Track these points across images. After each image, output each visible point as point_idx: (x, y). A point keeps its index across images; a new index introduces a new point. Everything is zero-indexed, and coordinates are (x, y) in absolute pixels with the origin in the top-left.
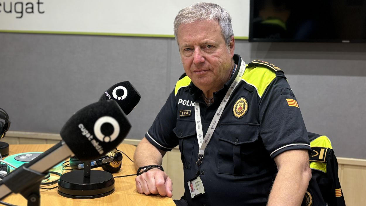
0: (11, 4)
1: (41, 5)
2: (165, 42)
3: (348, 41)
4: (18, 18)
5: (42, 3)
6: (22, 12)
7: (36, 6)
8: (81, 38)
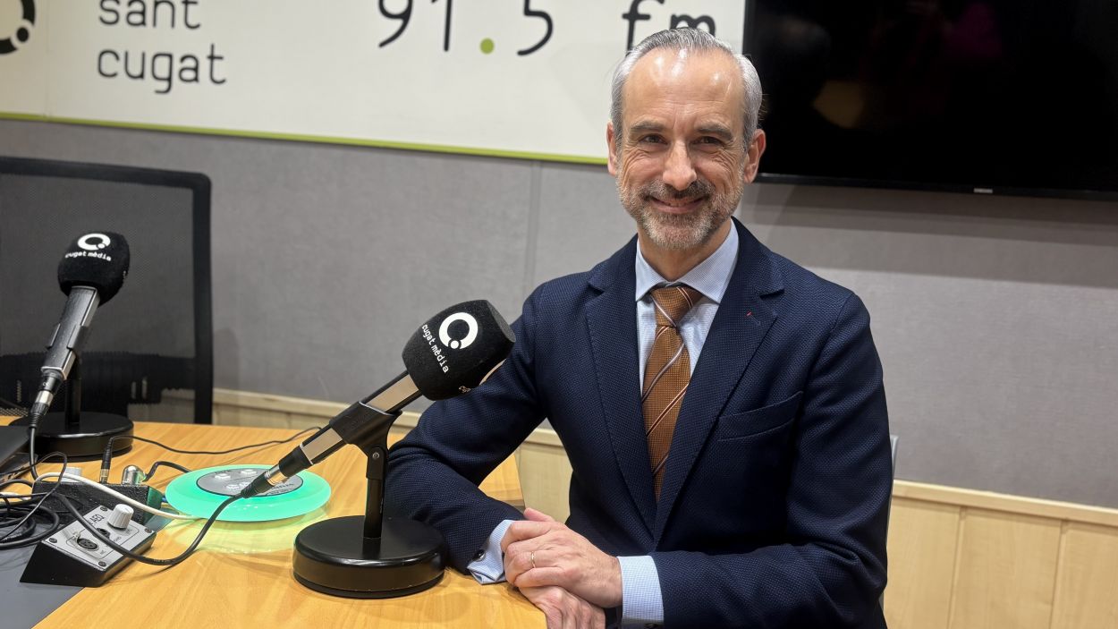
0: (144, 55)
1: (216, 62)
2: (525, 170)
3: (990, 191)
4: (158, 92)
5: (220, 58)
6: (169, 79)
7: (204, 65)
8: (314, 151)
